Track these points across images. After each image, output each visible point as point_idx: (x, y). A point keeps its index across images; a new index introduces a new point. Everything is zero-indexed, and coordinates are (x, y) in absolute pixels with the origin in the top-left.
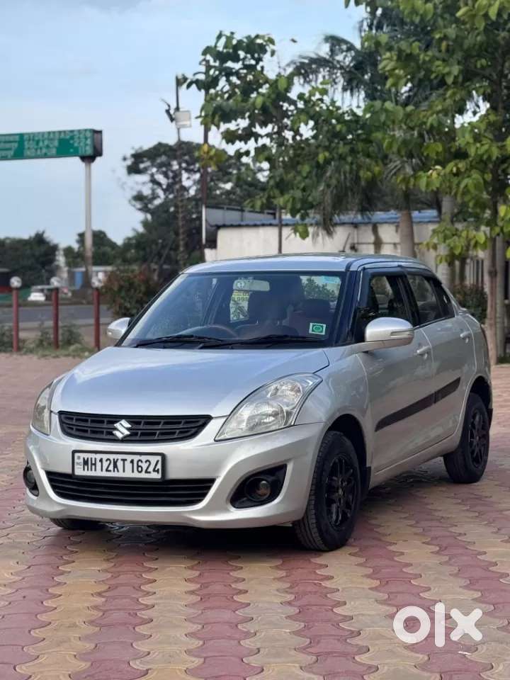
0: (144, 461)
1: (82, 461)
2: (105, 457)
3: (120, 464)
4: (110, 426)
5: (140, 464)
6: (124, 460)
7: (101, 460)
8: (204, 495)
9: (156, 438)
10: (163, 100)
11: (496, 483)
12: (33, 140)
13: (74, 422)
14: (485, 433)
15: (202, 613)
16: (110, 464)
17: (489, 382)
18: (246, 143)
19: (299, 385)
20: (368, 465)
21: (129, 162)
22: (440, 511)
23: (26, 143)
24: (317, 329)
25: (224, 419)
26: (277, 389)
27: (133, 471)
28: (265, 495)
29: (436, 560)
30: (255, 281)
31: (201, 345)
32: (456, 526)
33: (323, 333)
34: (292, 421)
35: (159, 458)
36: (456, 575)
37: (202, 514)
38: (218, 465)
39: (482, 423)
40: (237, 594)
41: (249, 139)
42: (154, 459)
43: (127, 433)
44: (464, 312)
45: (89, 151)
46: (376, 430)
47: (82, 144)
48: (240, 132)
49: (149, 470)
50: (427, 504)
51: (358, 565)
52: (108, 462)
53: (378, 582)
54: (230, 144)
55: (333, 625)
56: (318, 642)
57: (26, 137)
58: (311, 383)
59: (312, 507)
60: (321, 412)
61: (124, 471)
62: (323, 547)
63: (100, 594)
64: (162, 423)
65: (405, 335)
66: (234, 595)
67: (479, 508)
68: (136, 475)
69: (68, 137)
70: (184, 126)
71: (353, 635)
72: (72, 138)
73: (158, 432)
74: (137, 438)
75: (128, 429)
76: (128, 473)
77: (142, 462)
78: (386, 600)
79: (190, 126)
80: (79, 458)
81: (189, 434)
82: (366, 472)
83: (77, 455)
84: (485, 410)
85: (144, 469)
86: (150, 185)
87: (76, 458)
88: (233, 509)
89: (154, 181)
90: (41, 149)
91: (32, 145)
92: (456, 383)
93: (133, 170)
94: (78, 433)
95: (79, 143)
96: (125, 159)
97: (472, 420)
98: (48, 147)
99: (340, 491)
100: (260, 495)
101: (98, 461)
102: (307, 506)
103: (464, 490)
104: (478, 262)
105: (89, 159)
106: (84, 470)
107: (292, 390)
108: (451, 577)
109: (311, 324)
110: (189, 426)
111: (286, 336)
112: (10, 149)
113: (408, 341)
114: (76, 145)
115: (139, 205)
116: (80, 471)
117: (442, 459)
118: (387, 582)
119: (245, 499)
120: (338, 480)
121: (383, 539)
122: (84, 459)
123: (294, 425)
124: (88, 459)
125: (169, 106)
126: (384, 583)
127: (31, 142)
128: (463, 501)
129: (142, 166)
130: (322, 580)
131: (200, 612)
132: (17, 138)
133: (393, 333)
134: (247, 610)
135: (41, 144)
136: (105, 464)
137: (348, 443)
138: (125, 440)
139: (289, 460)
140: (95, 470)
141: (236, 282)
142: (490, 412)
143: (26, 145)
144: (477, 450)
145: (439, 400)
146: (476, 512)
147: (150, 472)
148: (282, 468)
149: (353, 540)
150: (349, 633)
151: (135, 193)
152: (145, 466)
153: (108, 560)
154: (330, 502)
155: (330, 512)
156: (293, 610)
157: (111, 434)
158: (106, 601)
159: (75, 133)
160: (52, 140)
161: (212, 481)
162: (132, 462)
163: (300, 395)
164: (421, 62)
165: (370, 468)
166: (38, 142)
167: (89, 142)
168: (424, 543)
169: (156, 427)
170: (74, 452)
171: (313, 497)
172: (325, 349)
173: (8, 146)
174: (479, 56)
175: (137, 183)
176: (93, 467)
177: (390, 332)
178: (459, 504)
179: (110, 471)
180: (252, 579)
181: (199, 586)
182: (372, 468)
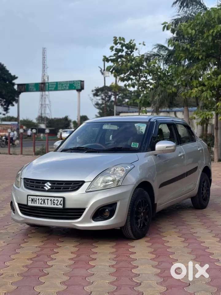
0: (56, 200)
1: (31, 199)
2: (40, 198)
3: (46, 201)
4: (43, 185)
5: (54, 201)
6: (48, 200)
7: (39, 199)
8: (81, 215)
9: (61, 190)
10: (99, 67)
11: (213, 209)
12: (61, 84)
13: (29, 183)
14: (208, 189)
15: (73, 270)
16: (42, 201)
17: (210, 168)
18: (128, 82)
19: (124, 168)
20: (155, 203)
21: (94, 92)
22: (188, 221)
23: (58, 85)
24: (135, 145)
25: (91, 182)
26: (115, 170)
27: (51, 204)
28: (107, 215)
29: (182, 245)
30: (112, 126)
31: (86, 151)
32: (193, 229)
33: (137, 147)
34: (120, 184)
35: (62, 199)
36: (190, 253)
37: (80, 223)
38: (87, 202)
39: (207, 185)
40: (91, 260)
41: (129, 80)
42: (60, 199)
43: (49, 188)
44: (201, 140)
45: (79, 88)
46: (159, 188)
47: (77, 86)
48: (125, 78)
49: (58, 204)
50: (183, 218)
51: (148, 247)
52: (41, 200)
53: (155, 256)
54: (122, 82)
55: (129, 279)
56: (120, 289)
57: (58, 83)
58: (129, 167)
59: (129, 221)
60: (133, 180)
61: (48, 204)
62: (134, 238)
63: (31, 259)
64: (64, 184)
65: (172, 148)
66: (90, 261)
67: (204, 221)
68: (53, 206)
69: (72, 83)
70: (107, 76)
71: (138, 285)
72: (74, 83)
73: (62, 188)
74: (54, 190)
75: (50, 186)
76: (49, 205)
77: (55, 200)
78: (156, 266)
79: (109, 76)
80: (30, 198)
81: (75, 189)
82: (154, 206)
83: (29, 197)
84: (208, 179)
85: (56, 204)
86: (101, 100)
87: (29, 198)
88: (93, 222)
89: (103, 99)
90: (63, 87)
91: (61, 85)
92: (196, 169)
93: (96, 95)
94: (30, 187)
95: (76, 85)
96: (93, 91)
97: (203, 183)
98: (66, 86)
99: (142, 214)
100: (105, 216)
101: (37, 199)
102: (126, 220)
103: (199, 212)
104: (212, 125)
105: (79, 90)
106: (32, 203)
107: (121, 170)
108: (188, 254)
109: (132, 143)
110: (76, 185)
111: (122, 148)
112: (53, 87)
113: (173, 151)
114: (75, 86)
115: (97, 106)
116: (30, 204)
117: (190, 199)
118: (159, 256)
119: (99, 217)
120: (141, 209)
121: (161, 234)
122: (32, 198)
123: (121, 186)
124: (33, 198)
125: (101, 69)
126: (157, 256)
127: (60, 85)
128: (198, 217)
129: (99, 94)
130: (130, 254)
131: (72, 270)
132: (56, 84)
133: (167, 147)
134: (93, 269)
135: (63, 86)
136: (40, 201)
137: (146, 193)
138: (49, 191)
139: (118, 201)
140: (36, 203)
141: (104, 126)
142: (211, 181)
143: (58, 86)
144: (205, 196)
145: (188, 175)
146: (202, 222)
147: (58, 205)
148: (115, 204)
149: (148, 234)
150: (136, 283)
151: (96, 103)
152: (56, 202)
153: (42, 242)
154: (137, 219)
155: (137, 223)
156: (113, 270)
157: (43, 188)
158: (33, 262)
159: (75, 82)
160: (67, 84)
161: (84, 209)
162: (51, 200)
163: (124, 173)
164: (190, 51)
165: (156, 204)
166: (62, 85)
167: (79, 85)
168: (178, 237)
169: (61, 185)
170: (28, 195)
171: (129, 217)
172: (137, 153)
173: (52, 86)
174: (211, 49)
175: (97, 99)
176: (35, 202)
177: (166, 147)
178: (196, 218)
179: (42, 204)
180: (100, 253)
181: (76, 256)
182: (157, 204)
